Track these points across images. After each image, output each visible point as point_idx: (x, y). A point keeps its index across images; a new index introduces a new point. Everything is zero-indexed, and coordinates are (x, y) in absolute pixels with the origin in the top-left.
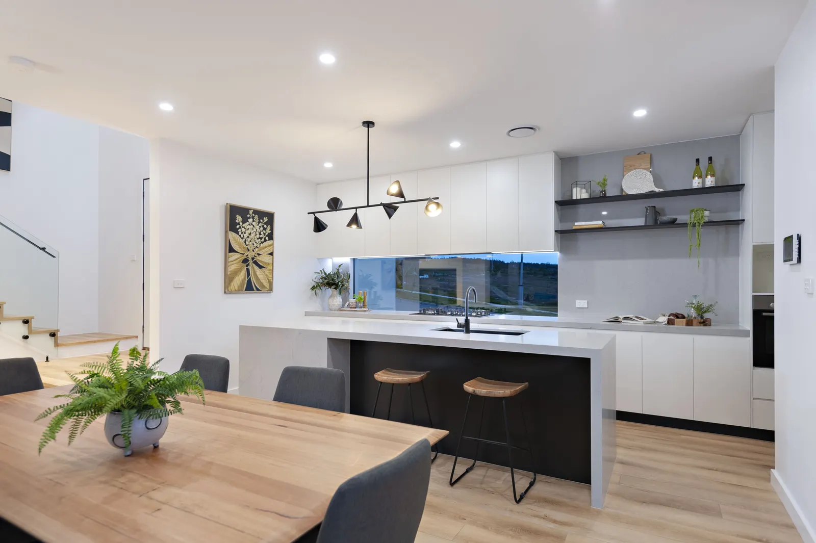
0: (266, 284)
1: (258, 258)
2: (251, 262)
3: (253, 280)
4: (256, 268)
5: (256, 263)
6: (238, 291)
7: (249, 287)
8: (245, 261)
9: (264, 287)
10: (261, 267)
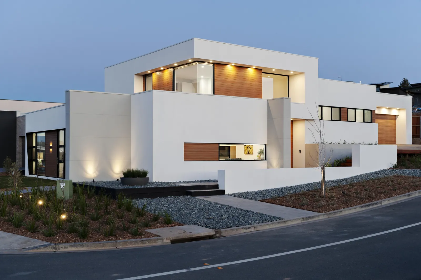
0: (251, 152)
1: (250, 147)
2: (248, 147)
3: (249, 151)
4: (249, 149)
5: (249, 148)
6: (246, 154)
7: (248, 153)
8: (247, 147)
9: (251, 153)
10: (250, 148)
